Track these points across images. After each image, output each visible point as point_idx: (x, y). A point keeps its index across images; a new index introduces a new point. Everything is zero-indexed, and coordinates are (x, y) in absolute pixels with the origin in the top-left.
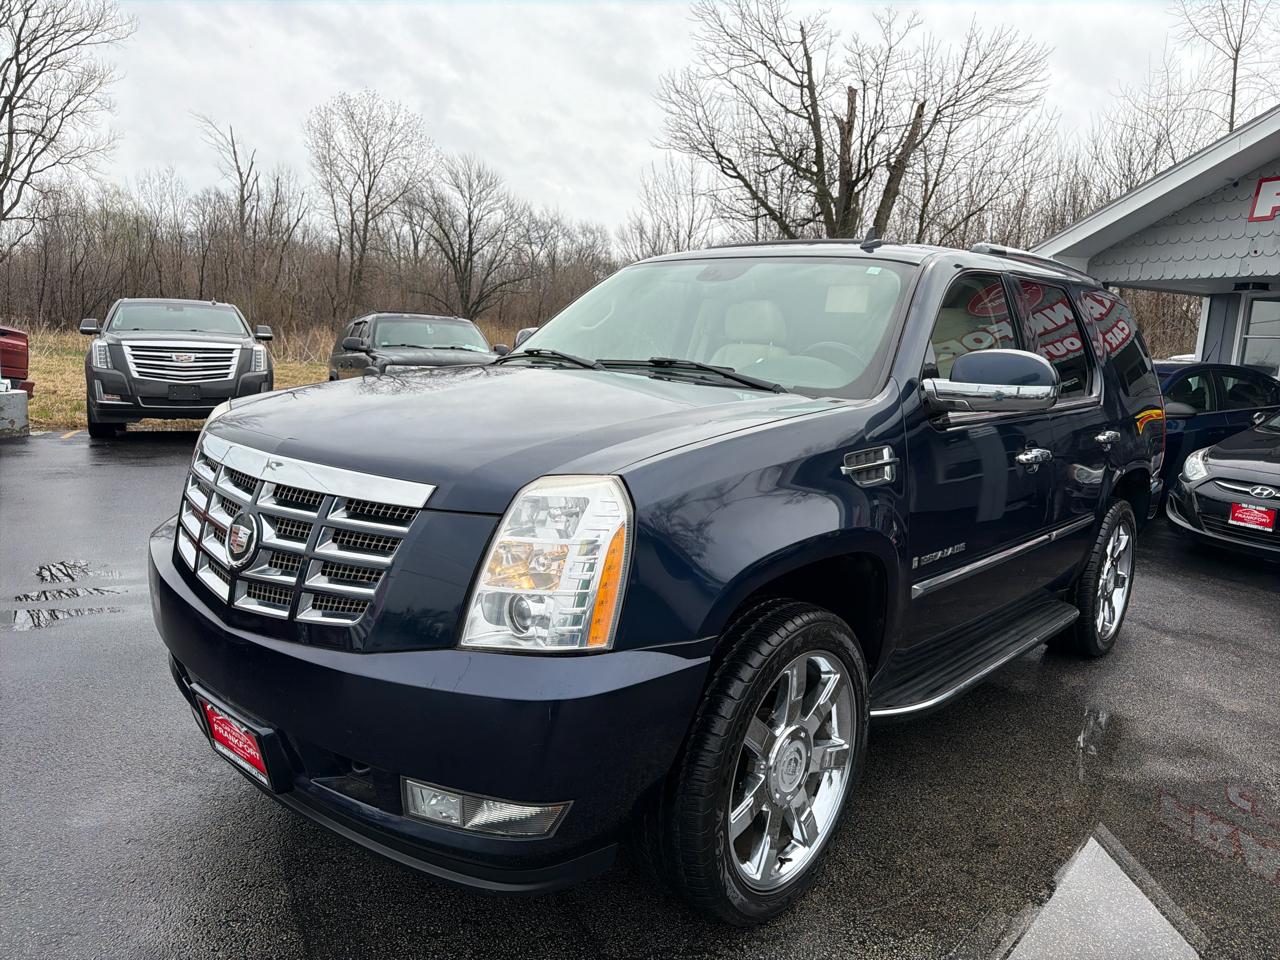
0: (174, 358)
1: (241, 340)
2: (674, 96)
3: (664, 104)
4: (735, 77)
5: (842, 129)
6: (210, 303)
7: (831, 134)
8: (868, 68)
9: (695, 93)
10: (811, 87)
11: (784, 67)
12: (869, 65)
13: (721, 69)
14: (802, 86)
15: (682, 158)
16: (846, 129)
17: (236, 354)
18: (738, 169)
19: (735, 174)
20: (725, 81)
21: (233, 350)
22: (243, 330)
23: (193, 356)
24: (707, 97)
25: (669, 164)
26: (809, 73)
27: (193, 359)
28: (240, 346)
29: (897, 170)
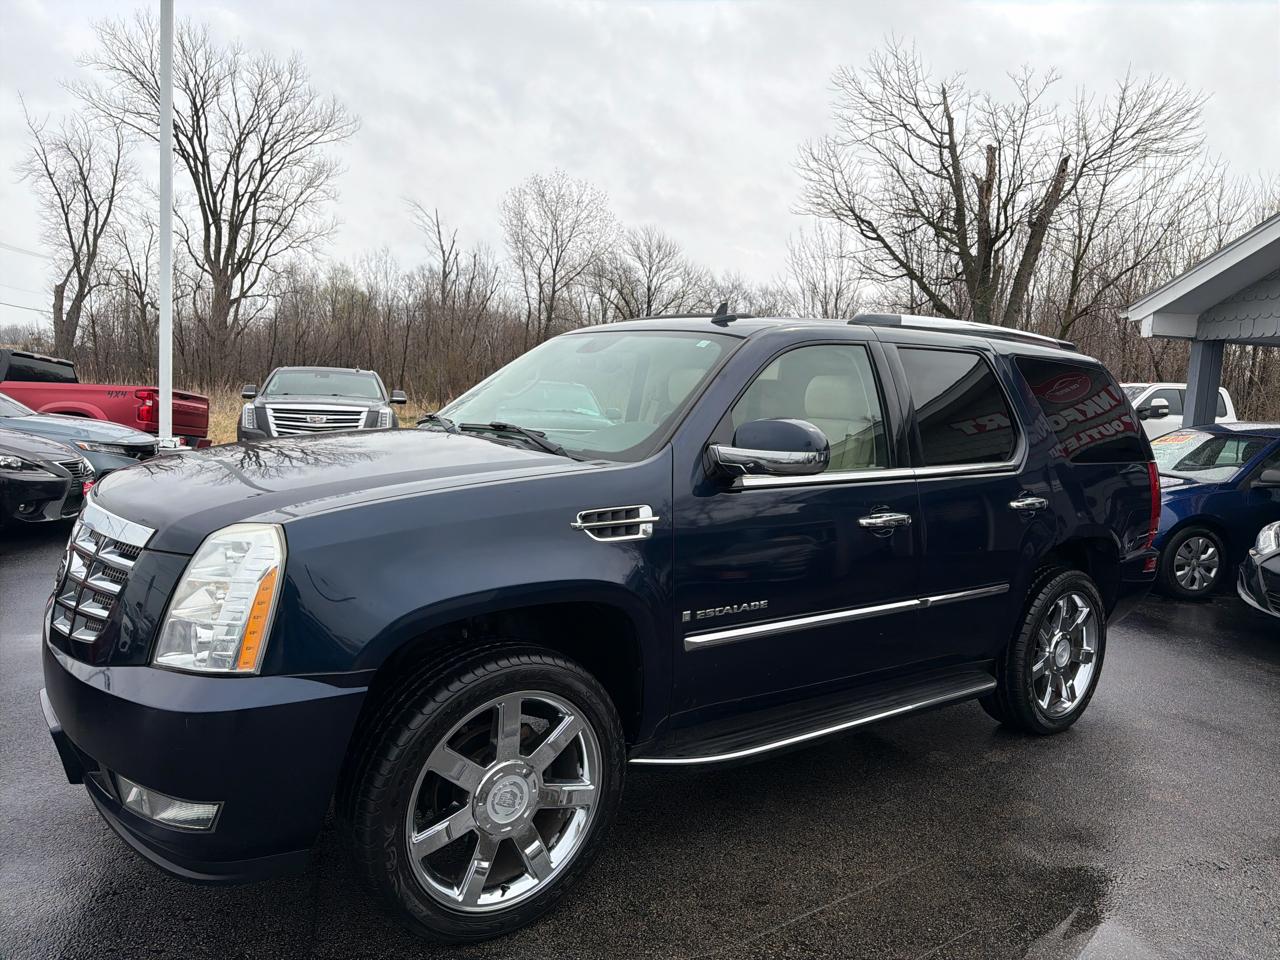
0: (308, 420)
1: (370, 403)
2: (813, 165)
3: (803, 173)
4: (881, 144)
5: (981, 188)
6: (354, 370)
7: (971, 191)
8: (1002, 125)
9: (833, 159)
10: (952, 147)
11: (924, 130)
12: (1004, 122)
13: (862, 135)
14: (941, 146)
15: (831, 225)
16: (985, 189)
17: (364, 416)
18: (879, 232)
19: (874, 236)
20: (868, 146)
21: (361, 412)
22: (379, 395)
23: (325, 417)
24: (846, 162)
25: (818, 229)
26: (951, 133)
27: (324, 420)
28: (367, 409)
29: (1039, 225)
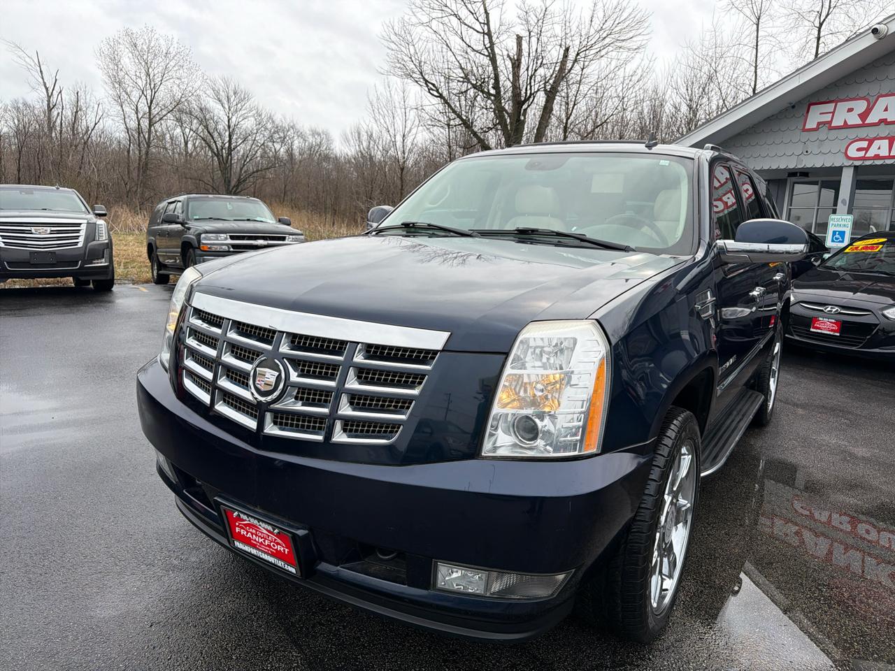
0: (33, 231)
1: (84, 216)
2: (394, 38)
3: (386, 43)
4: (434, 24)
5: (513, 64)
6: (54, 188)
7: (505, 67)
8: (532, 22)
9: (408, 36)
10: (489, 34)
11: (470, 20)
12: (533, 20)
13: (425, 19)
14: (484, 33)
15: (396, 82)
16: (516, 64)
17: (83, 227)
18: (440, 91)
19: (437, 94)
20: (428, 28)
21: (80, 224)
22: (84, 209)
23: (49, 229)
24: (417, 40)
25: (387, 87)
26: (488, 24)
27: (49, 232)
28: (86, 221)
29: (551, 95)
